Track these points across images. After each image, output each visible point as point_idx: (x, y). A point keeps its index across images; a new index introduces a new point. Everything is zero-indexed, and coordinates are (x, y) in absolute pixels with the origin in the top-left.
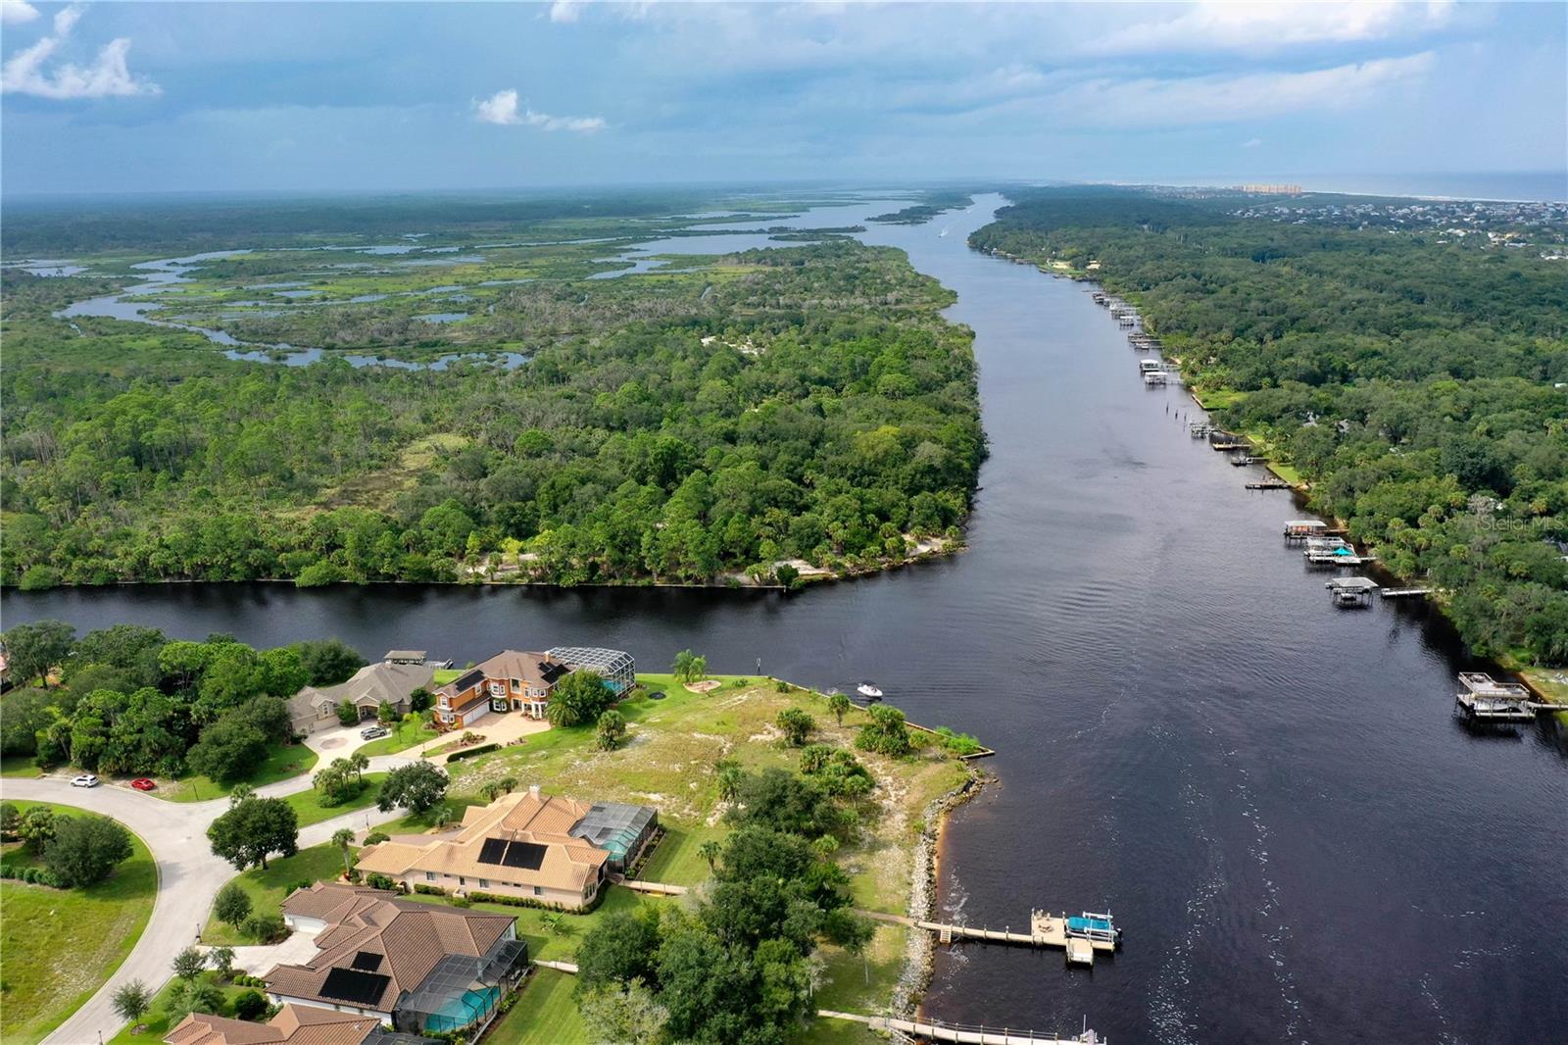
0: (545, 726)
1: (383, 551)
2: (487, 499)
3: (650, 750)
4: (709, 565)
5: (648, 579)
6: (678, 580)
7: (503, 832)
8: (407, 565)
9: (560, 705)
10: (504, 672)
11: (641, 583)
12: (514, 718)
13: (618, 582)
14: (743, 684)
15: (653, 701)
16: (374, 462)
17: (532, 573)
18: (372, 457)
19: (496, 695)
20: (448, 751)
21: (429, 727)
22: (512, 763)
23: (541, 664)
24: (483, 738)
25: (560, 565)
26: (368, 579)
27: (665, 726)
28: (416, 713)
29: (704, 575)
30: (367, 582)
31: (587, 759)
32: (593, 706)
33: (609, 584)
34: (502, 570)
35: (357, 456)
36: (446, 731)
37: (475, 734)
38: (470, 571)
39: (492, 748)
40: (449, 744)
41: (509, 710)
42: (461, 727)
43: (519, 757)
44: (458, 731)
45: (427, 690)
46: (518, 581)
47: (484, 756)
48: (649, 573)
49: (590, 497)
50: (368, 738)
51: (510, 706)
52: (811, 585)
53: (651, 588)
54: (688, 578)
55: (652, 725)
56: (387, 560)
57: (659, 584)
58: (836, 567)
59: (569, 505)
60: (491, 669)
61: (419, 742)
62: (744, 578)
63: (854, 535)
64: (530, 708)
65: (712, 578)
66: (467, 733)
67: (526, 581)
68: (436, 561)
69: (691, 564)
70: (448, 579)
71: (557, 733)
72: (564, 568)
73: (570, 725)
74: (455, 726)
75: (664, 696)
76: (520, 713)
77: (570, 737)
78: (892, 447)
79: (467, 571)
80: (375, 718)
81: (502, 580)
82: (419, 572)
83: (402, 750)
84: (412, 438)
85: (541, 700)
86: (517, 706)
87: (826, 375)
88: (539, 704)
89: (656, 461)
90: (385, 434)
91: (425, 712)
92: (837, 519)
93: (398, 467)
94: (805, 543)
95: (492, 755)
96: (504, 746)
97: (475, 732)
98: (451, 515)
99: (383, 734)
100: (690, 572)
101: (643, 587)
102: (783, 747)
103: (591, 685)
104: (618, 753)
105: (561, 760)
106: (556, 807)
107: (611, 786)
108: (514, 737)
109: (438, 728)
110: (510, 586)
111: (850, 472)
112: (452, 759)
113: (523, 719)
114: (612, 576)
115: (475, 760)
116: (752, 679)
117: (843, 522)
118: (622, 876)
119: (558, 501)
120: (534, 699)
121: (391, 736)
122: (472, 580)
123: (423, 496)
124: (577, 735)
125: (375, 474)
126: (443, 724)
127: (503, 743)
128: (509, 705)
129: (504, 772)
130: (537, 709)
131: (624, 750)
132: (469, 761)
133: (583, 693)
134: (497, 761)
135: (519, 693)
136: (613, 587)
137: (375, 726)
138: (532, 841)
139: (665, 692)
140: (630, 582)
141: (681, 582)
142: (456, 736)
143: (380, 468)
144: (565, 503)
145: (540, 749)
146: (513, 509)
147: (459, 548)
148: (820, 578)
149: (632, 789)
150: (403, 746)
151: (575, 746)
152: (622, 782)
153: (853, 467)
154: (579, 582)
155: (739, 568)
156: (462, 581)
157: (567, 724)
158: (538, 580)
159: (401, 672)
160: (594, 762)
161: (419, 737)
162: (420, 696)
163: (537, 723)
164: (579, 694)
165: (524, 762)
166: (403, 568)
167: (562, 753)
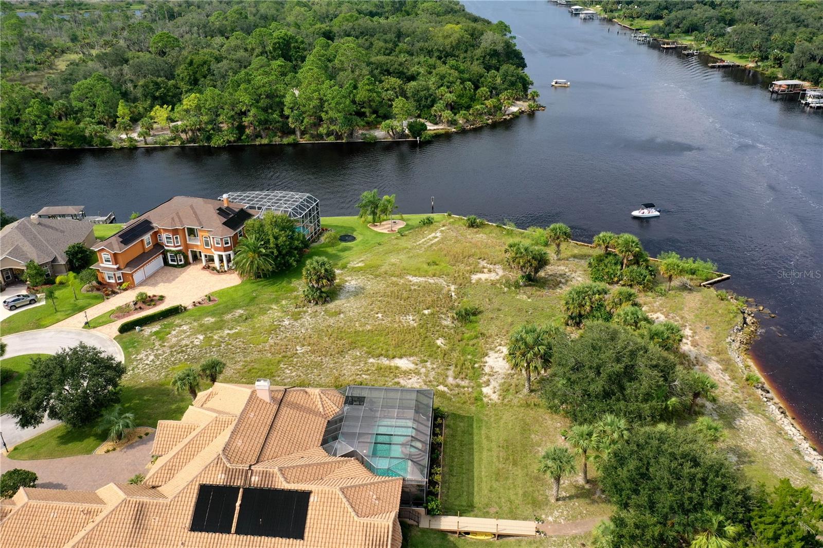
0: (232, 280)
1: (33, 118)
2: (132, 81)
3: (369, 301)
4: (348, 121)
5: (293, 137)
6: (320, 136)
7: (227, 471)
8: (60, 131)
9: (251, 254)
10: (176, 219)
11: (285, 141)
12: (195, 272)
13: (265, 141)
14: (429, 222)
15: (344, 244)
16: (30, 65)
17: (183, 136)
18: (28, 62)
19: (171, 247)
20: (119, 317)
21: (92, 289)
22: (204, 329)
23: (220, 209)
24: (162, 298)
25: (210, 127)
26: (23, 146)
27: (371, 270)
28: (72, 274)
29: (345, 131)
30: (21, 149)
31: (296, 317)
32: (290, 253)
33: (257, 143)
34: (154, 135)
35: (15, 61)
36: (114, 293)
37: (150, 294)
38: (124, 136)
39: (175, 311)
40: (120, 309)
41: (187, 263)
42: (132, 286)
43: (212, 320)
44: (129, 292)
45: (86, 246)
46: (170, 143)
47: (165, 322)
48: (293, 132)
49: (227, 71)
50: (12, 308)
51: (189, 258)
52: (437, 137)
53: (295, 145)
54: (329, 134)
55: (356, 271)
56: (39, 127)
57: (302, 141)
58: (453, 123)
59: (209, 77)
60: (160, 218)
61: (81, 309)
62: (380, 133)
63: (460, 96)
64: (211, 259)
65: (351, 134)
66: (141, 294)
67: (178, 143)
68: (89, 127)
69: (332, 121)
70: (102, 144)
71: (249, 287)
72: (213, 129)
73: (265, 276)
74: (124, 286)
75: (354, 239)
76: (199, 267)
77: (268, 291)
78: (462, 37)
79: (119, 137)
80: (23, 282)
81: (156, 143)
82: (72, 137)
83: (58, 321)
84: (63, 52)
85: (226, 249)
86: (196, 258)
87: (374, 10)
88: (223, 254)
89: (275, 49)
90: (40, 47)
91: (84, 273)
92: (442, 85)
93: (51, 69)
94: (423, 103)
95: (176, 320)
96: (190, 307)
97: (150, 291)
98: (99, 87)
99: (33, 302)
100: (332, 128)
101: (289, 144)
102: (517, 286)
103: (283, 229)
104: (331, 306)
105: (264, 320)
106: (296, 407)
107: (341, 353)
108: (199, 296)
109: (104, 290)
110: (164, 148)
111: (436, 54)
112: (125, 329)
113: (206, 272)
114: (258, 136)
115: (155, 328)
116: (436, 216)
117: (448, 87)
118: (422, 510)
119: (198, 75)
120: (217, 249)
121: (43, 303)
122: (126, 144)
123: (71, 74)
124: (275, 288)
125: (31, 73)
126: (109, 284)
127: (187, 302)
128: (186, 257)
129: (197, 342)
130: (221, 260)
131: (337, 302)
132: (148, 330)
133: (276, 238)
134: (185, 327)
135: (197, 243)
136: (261, 145)
137: (24, 292)
138: (281, 484)
139: (355, 234)
140: (277, 140)
141: (322, 138)
142: (127, 298)
143: (36, 69)
144: (205, 77)
145: (236, 307)
146: (156, 84)
147: (110, 117)
148: (443, 131)
149: (370, 354)
150: (59, 315)
151: (277, 301)
152: (353, 345)
153: (438, 50)
154: (229, 142)
155: (372, 125)
156: (116, 145)
157: (262, 276)
158: (189, 142)
159: (52, 228)
160: (307, 320)
161: (81, 302)
162: (76, 253)
163: (224, 276)
164: (272, 240)
165: (220, 326)
166: (56, 134)
167: (263, 311)
